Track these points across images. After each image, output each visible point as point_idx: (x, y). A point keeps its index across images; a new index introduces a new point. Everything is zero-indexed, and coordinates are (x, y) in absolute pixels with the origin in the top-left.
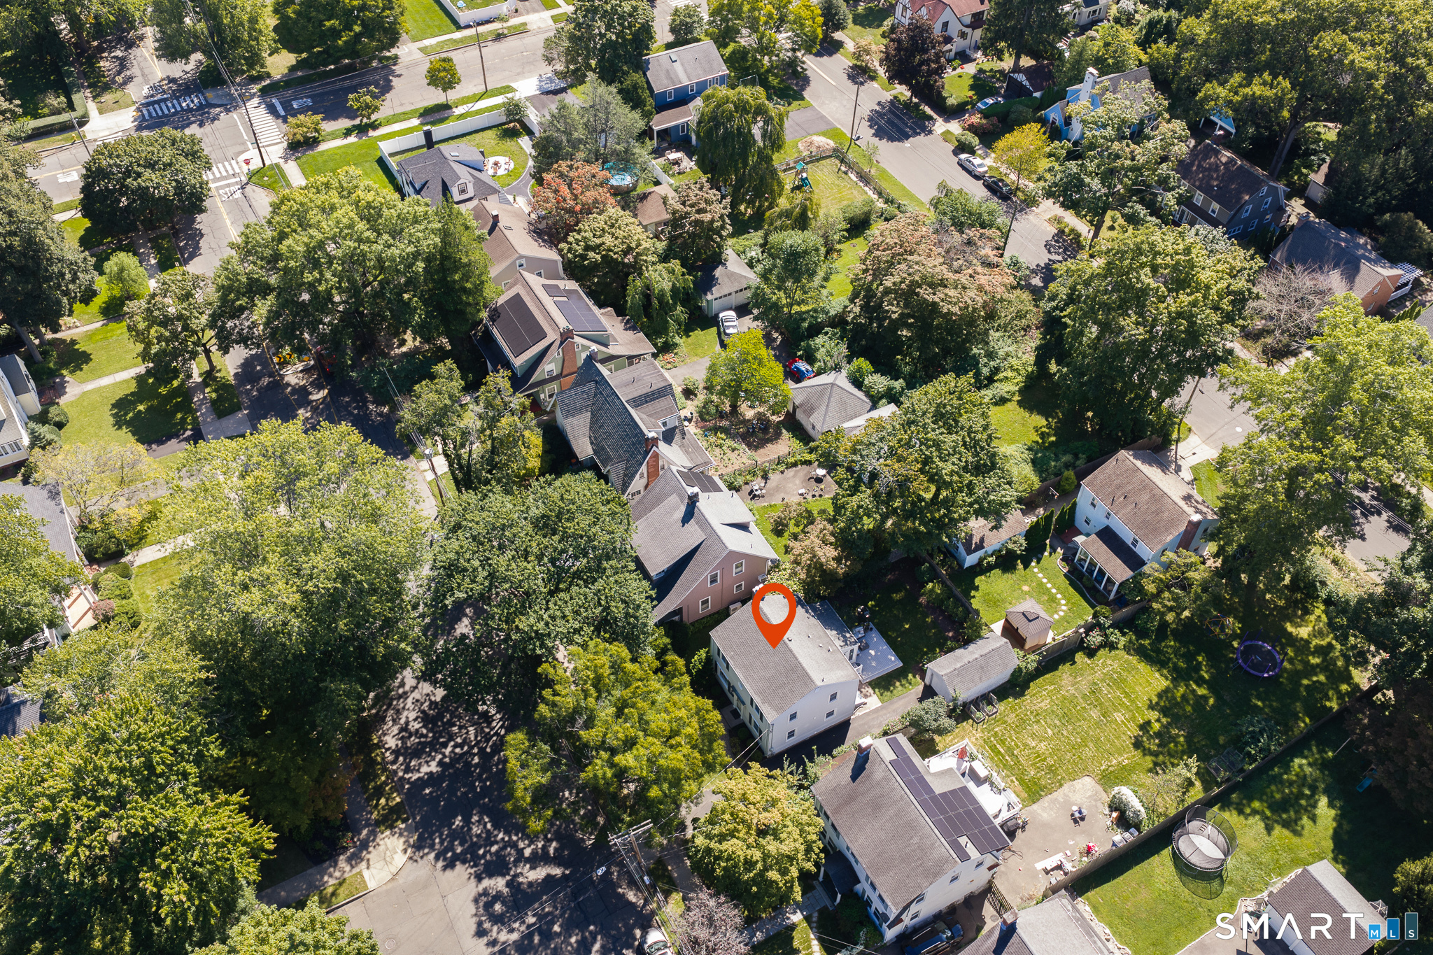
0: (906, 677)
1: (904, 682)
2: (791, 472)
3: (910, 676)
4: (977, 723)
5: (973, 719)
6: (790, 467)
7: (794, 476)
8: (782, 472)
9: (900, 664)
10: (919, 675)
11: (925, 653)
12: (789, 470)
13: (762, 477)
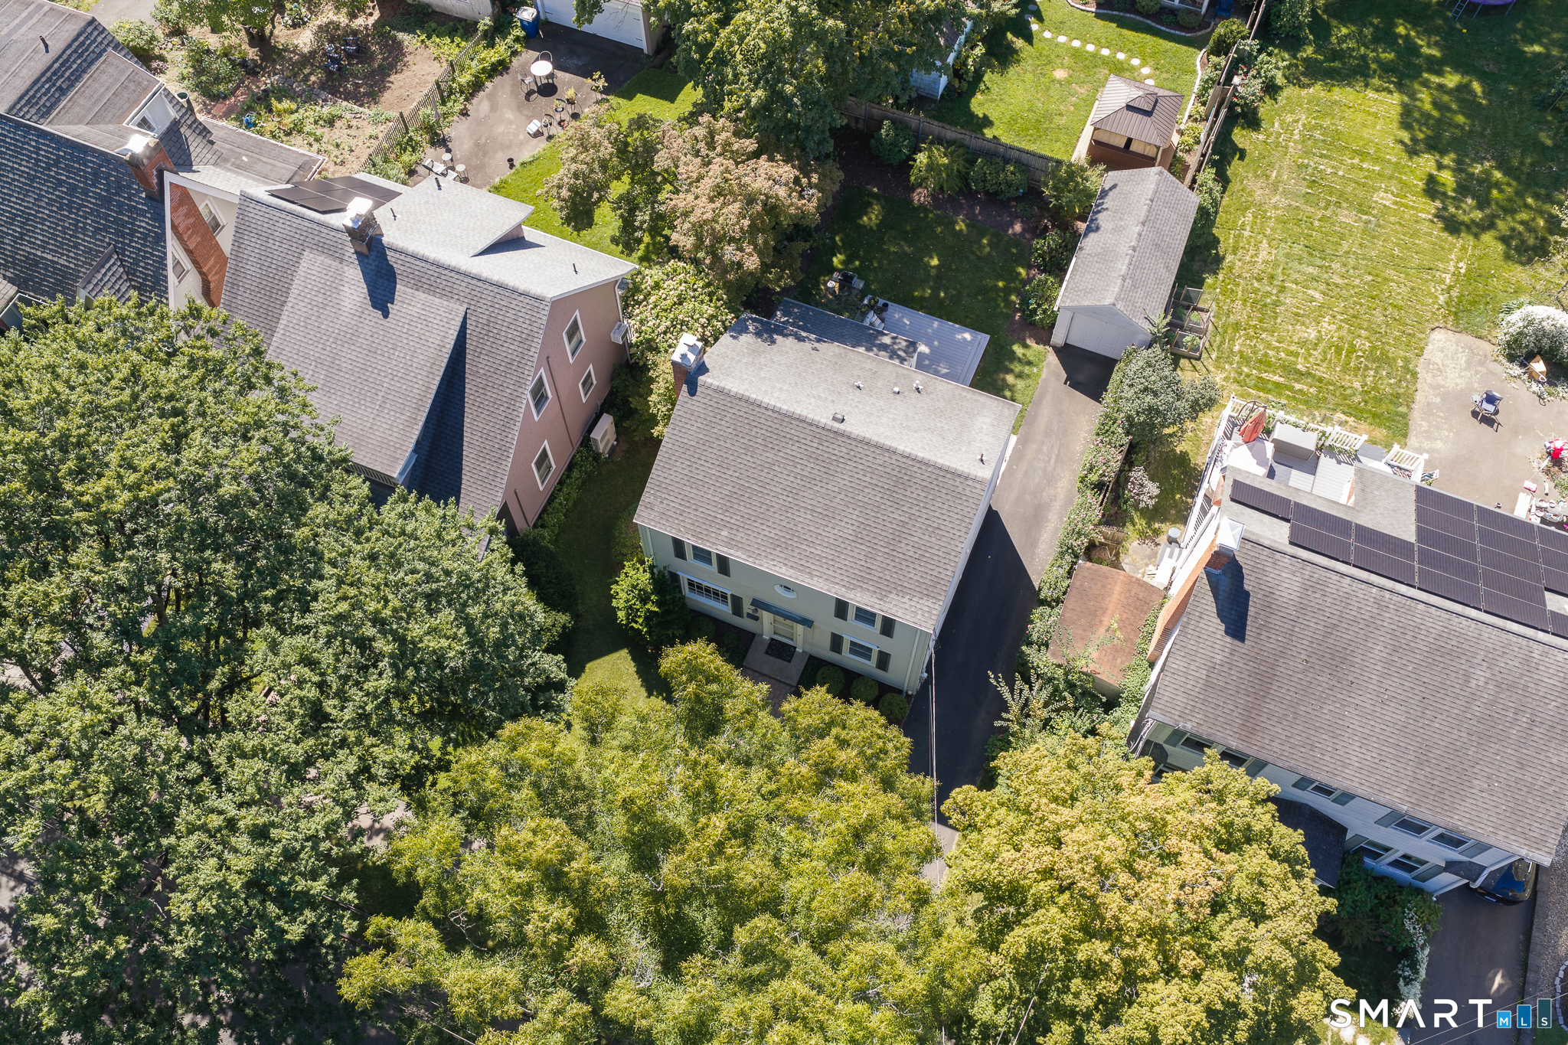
0: (1012, 356)
1: (1017, 368)
2: (480, 104)
3: (1018, 350)
4: (1198, 359)
5: (1185, 357)
6: (472, 95)
7: (494, 108)
8: (464, 113)
9: (984, 339)
10: (1030, 336)
11: (1007, 291)
12: (475, 101)
13: (433, 144)
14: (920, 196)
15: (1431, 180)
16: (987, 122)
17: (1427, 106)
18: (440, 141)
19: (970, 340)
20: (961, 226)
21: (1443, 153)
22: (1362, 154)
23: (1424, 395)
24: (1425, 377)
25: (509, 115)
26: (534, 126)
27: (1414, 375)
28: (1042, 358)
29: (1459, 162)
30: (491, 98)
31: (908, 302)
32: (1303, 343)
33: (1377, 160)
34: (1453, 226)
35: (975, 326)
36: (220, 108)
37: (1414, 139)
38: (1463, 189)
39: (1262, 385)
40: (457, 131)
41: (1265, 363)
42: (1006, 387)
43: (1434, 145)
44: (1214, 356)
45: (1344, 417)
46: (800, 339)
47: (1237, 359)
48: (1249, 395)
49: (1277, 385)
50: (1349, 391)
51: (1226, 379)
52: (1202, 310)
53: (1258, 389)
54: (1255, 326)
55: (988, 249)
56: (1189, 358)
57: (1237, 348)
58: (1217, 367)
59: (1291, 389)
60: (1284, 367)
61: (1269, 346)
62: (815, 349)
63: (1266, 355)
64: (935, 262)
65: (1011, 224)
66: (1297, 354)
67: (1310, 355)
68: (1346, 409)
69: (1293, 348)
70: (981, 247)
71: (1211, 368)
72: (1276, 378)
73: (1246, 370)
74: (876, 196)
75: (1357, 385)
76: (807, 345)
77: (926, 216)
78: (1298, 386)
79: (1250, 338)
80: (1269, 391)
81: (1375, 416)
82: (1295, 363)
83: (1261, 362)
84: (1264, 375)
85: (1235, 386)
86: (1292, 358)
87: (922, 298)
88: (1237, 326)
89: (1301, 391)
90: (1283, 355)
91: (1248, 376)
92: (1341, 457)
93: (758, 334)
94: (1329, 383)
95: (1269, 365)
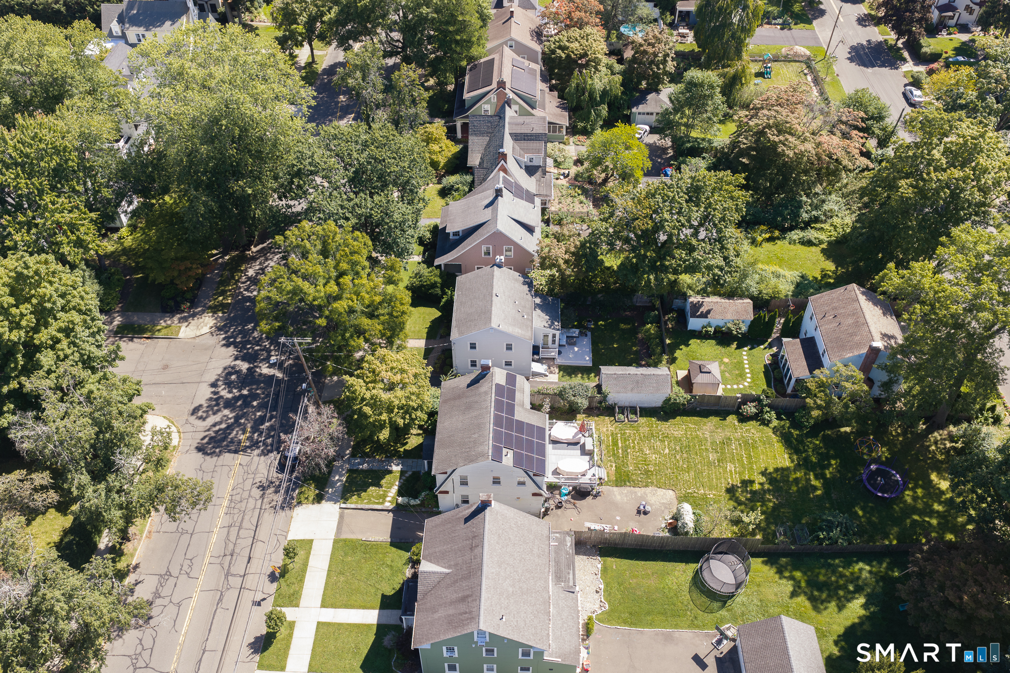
0: (588, 374)
1: (585, 376)
3: (593, 375)
4: (616, 422)
9: (590, 364)
15: (752, 482)
16: (687, 345)
17: (794, 476)
19: (587, 360)
20: (634, 349)
21: (770, 484)
22: (749, 457)
23: (640, 491)
24: (649, 490)
27: (646, 486)
28: (593, 381)
29: (769, 490)
31: (594, 344)
33: (750, 463)
34: (731, 491)
37: (770, 473)
38: (753, 493)
39: (614, 441)
42: (576, 376)
43: (772, 480)
44: (619, 426)
47: (623, 432)
48: (608, 438)
49: (616, 444)
50: (626, 466)
52: (638, 419)
54: (640, 435)
57: (627, 431)
60: (626, 445)
61: (633, 440)
63: (629, 440)
64: (615, 346)
66: (634, 448)
67: (636, 452)
69: (637, 447)
72: (620, 444)
73: (619, 435)
74: (634, 325)
75: (631, 468)
78: (620, 451)
79: (634, 434)
81: (620, 475)
82: (630, 448)
83: (625, 438)
84: (620, 441)
86: (632, 447)
88: (638, 430)
90: (632, 444)
92: (590, 462)
94: (626, 459)
95: (625, 441)
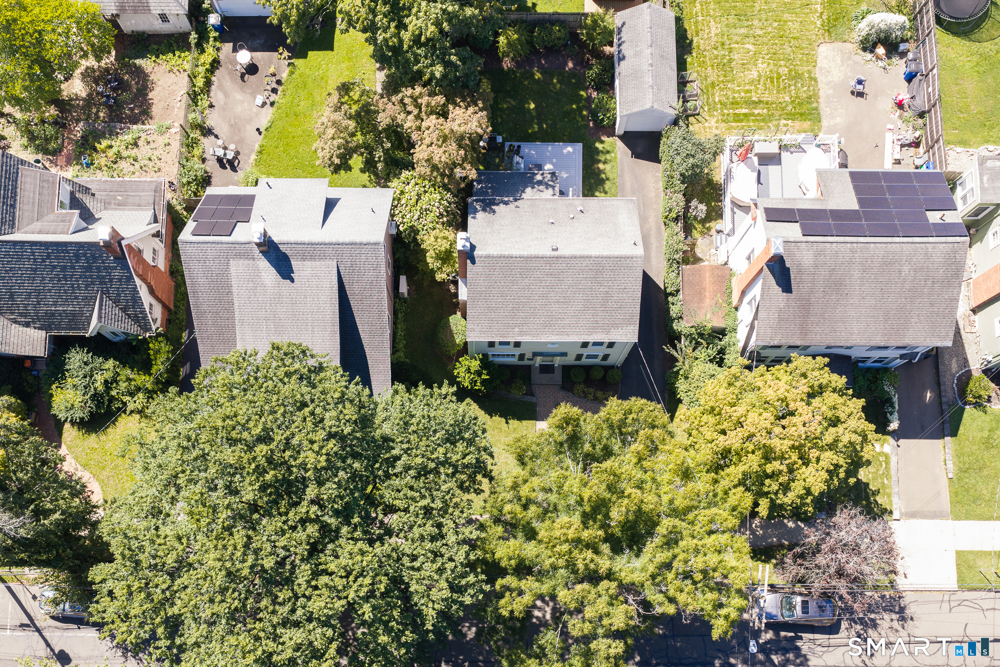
0: (598, 152)
1: (603, 158)
2: (216, 95)
3: (599, 146)
4: (698, 114)
5: (691, 116)
6: (209, 91)
7: (226, 95)
8: (211, 106)
9: (579, 146)
10: (603, 135)
11: (580, 110)
12: (212, 94)
13: (204, 135)
14: (507, 64)
18: (207, 132)
19: (572, 151)
20: (538, 76)
23: (824, 91)
24: (821, 79)
25: (239, 96)
26: (259, 100)
27: (816, 80)
28: (613, 145)
30: (220, 87)
31: (531, 138)
32: (751, 82)
35: (572, 140)
36: (61, 160)
39: (738, 118)
40: (213, 120)
41: (735, 103)
42: (601, 171)
44: (706, 109)
45: (785, 122)
46: (506, 203)
47: (719, 106)
48: (732, 127)
49: (745, 115)
50: (784, 105)
51: (717, 122)
52: (691, 82)
53: (736, 121)
54: (723, 81)
55: (558, 86)
56: (693, 115)
57: (717, 99)
58: (710, 116)
59: (753, 115)
60: (745, 102)
61: (734, 92)
62: (517, 207)
63: (734, 98)
64: (532, 106)
65: (566, 64)
66: (749, 91)
67: (757, 89)
68: (785, 116)
69: (747, 88)
70: (554, 85)
71: (707, 118)
72: (744, 111)
73: (726, 111)
75: (787, 99)
76: (512, 206)
77: (516, 76)
78: (756, 112)
79: (722, 90)
80: (742, 121)
81: (801, 115)
82: (751, 97)
83: (732, 103)
84: (737, 111)
85: (723, 125)
86: (749, 95)
87: (534, 133)
88: (713, 85)
89: (758, 114)
90: (743, 94)
91: (728, 115)
92: (792, 149)
93: (484, 210)
94: (772, 103)
95: (737, 103)
